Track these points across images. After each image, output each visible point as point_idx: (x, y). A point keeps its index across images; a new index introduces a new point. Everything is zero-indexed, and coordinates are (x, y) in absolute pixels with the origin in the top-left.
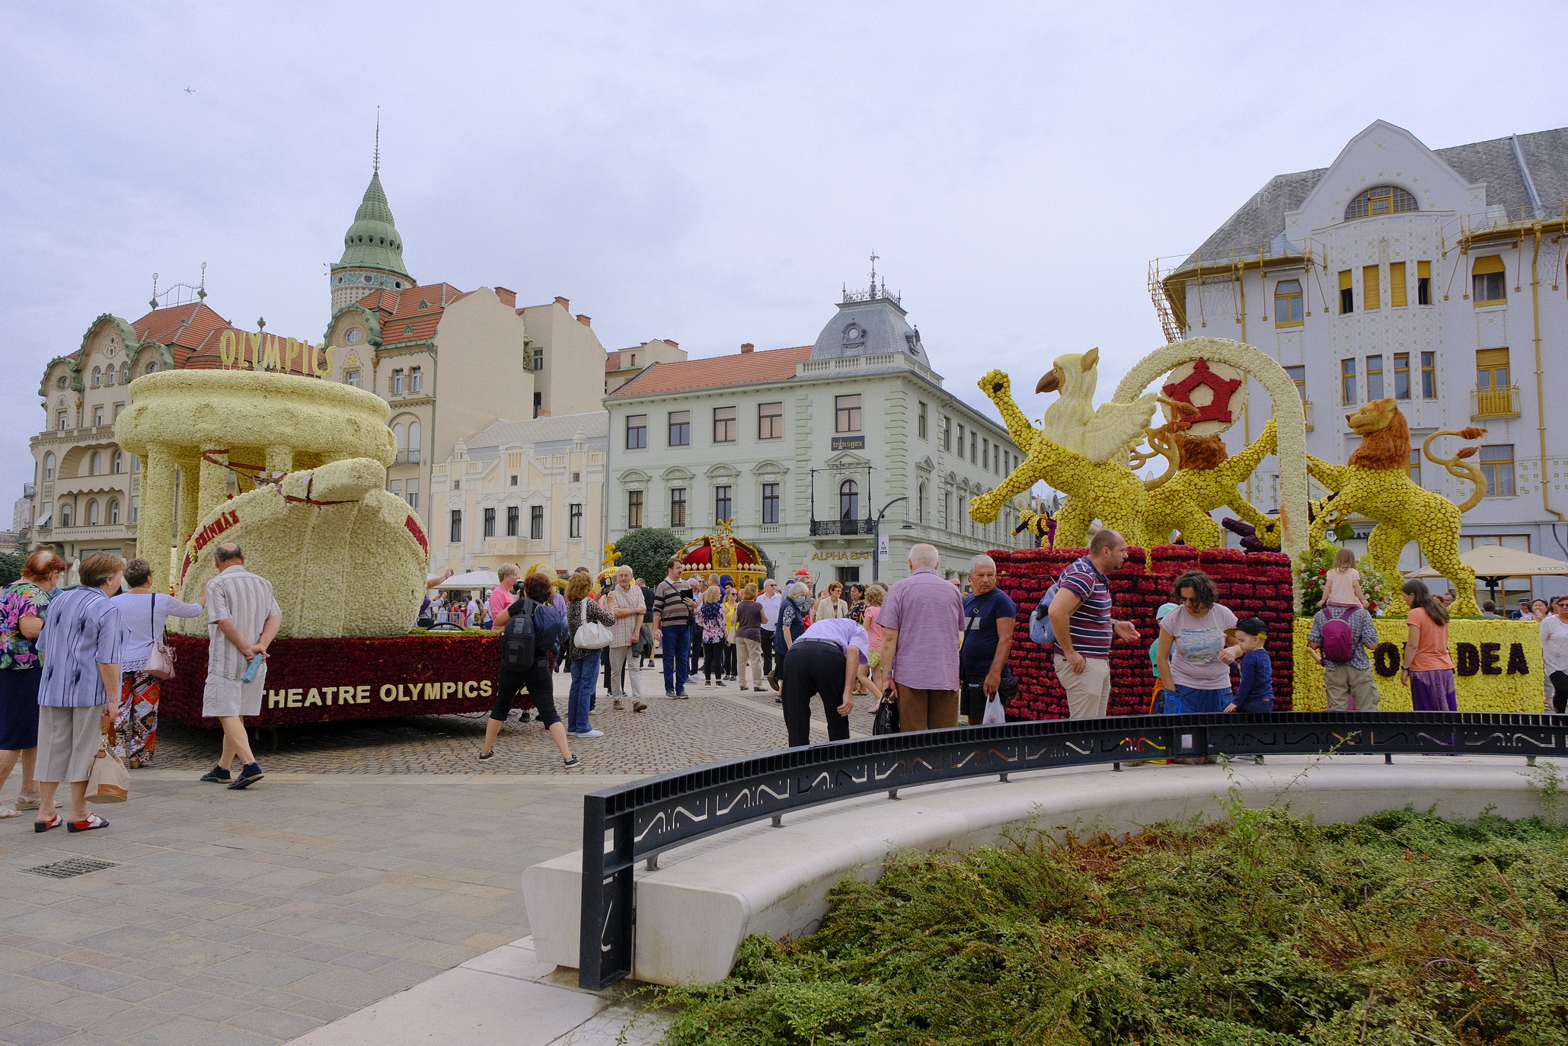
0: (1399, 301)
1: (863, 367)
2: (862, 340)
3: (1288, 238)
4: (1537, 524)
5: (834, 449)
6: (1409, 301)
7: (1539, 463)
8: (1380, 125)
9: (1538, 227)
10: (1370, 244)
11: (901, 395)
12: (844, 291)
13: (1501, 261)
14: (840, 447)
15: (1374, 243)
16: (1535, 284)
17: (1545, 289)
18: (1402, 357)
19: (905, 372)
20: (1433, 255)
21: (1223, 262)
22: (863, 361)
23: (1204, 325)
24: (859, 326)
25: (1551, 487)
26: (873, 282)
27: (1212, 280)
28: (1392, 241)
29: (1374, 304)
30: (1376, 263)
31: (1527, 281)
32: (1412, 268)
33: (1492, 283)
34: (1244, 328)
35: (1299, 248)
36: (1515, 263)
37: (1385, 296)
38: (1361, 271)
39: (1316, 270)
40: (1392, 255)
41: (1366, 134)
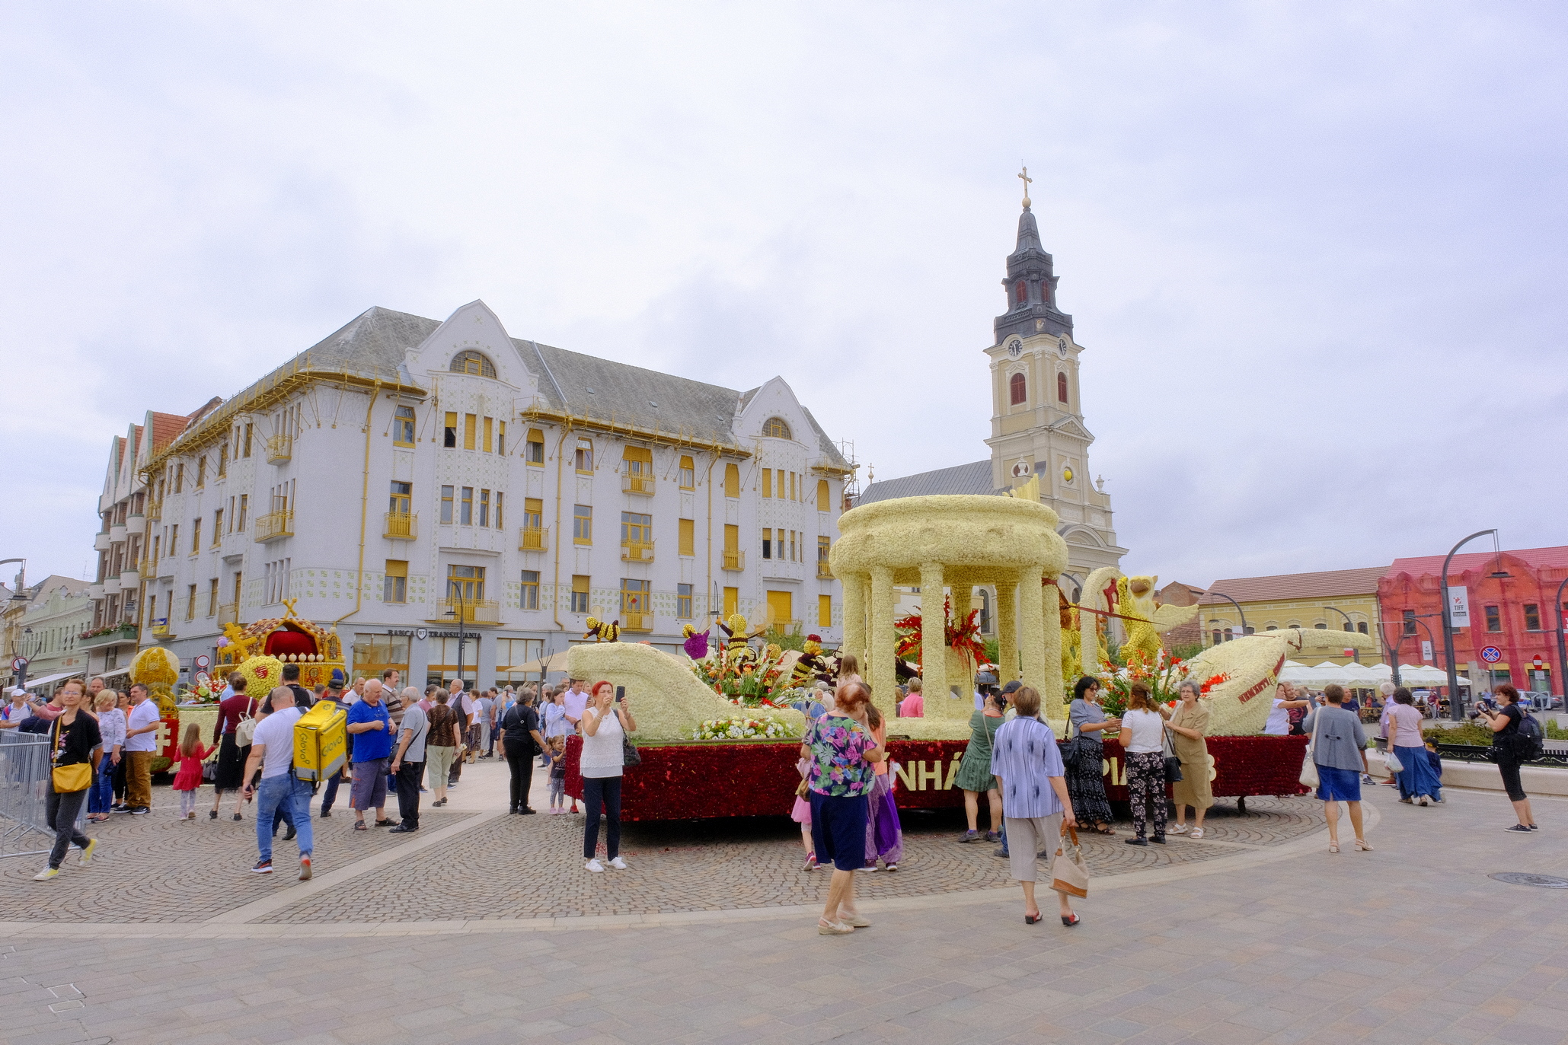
0: (488, 449)
3: (410, 371)
4: (550, 632)
6: (493, 451)
7: (554, 587)
8: (479, 304)
9: (569, 419)
10: (472, 396)
13: (542, 435)
15: (475, 397)
16: (560, 458)
17: (565, 463)
18: (485, 493)
20: (507, 419)
21: (362, 375)
23: (334, 426)
25: (559, 604)
27: (356, 389)
28: (486, 399)
29: (470, 445)
30: (475, 413)
31: (556, 454)
32: (496, 424)
33: (537, 448)
34: (368, 439)
35: (420, 383)
36: (551, 439)
37: (479, 442)
38: (464, 417)
39: (428, 403)
40: (486, 410)
41: (470, 307)
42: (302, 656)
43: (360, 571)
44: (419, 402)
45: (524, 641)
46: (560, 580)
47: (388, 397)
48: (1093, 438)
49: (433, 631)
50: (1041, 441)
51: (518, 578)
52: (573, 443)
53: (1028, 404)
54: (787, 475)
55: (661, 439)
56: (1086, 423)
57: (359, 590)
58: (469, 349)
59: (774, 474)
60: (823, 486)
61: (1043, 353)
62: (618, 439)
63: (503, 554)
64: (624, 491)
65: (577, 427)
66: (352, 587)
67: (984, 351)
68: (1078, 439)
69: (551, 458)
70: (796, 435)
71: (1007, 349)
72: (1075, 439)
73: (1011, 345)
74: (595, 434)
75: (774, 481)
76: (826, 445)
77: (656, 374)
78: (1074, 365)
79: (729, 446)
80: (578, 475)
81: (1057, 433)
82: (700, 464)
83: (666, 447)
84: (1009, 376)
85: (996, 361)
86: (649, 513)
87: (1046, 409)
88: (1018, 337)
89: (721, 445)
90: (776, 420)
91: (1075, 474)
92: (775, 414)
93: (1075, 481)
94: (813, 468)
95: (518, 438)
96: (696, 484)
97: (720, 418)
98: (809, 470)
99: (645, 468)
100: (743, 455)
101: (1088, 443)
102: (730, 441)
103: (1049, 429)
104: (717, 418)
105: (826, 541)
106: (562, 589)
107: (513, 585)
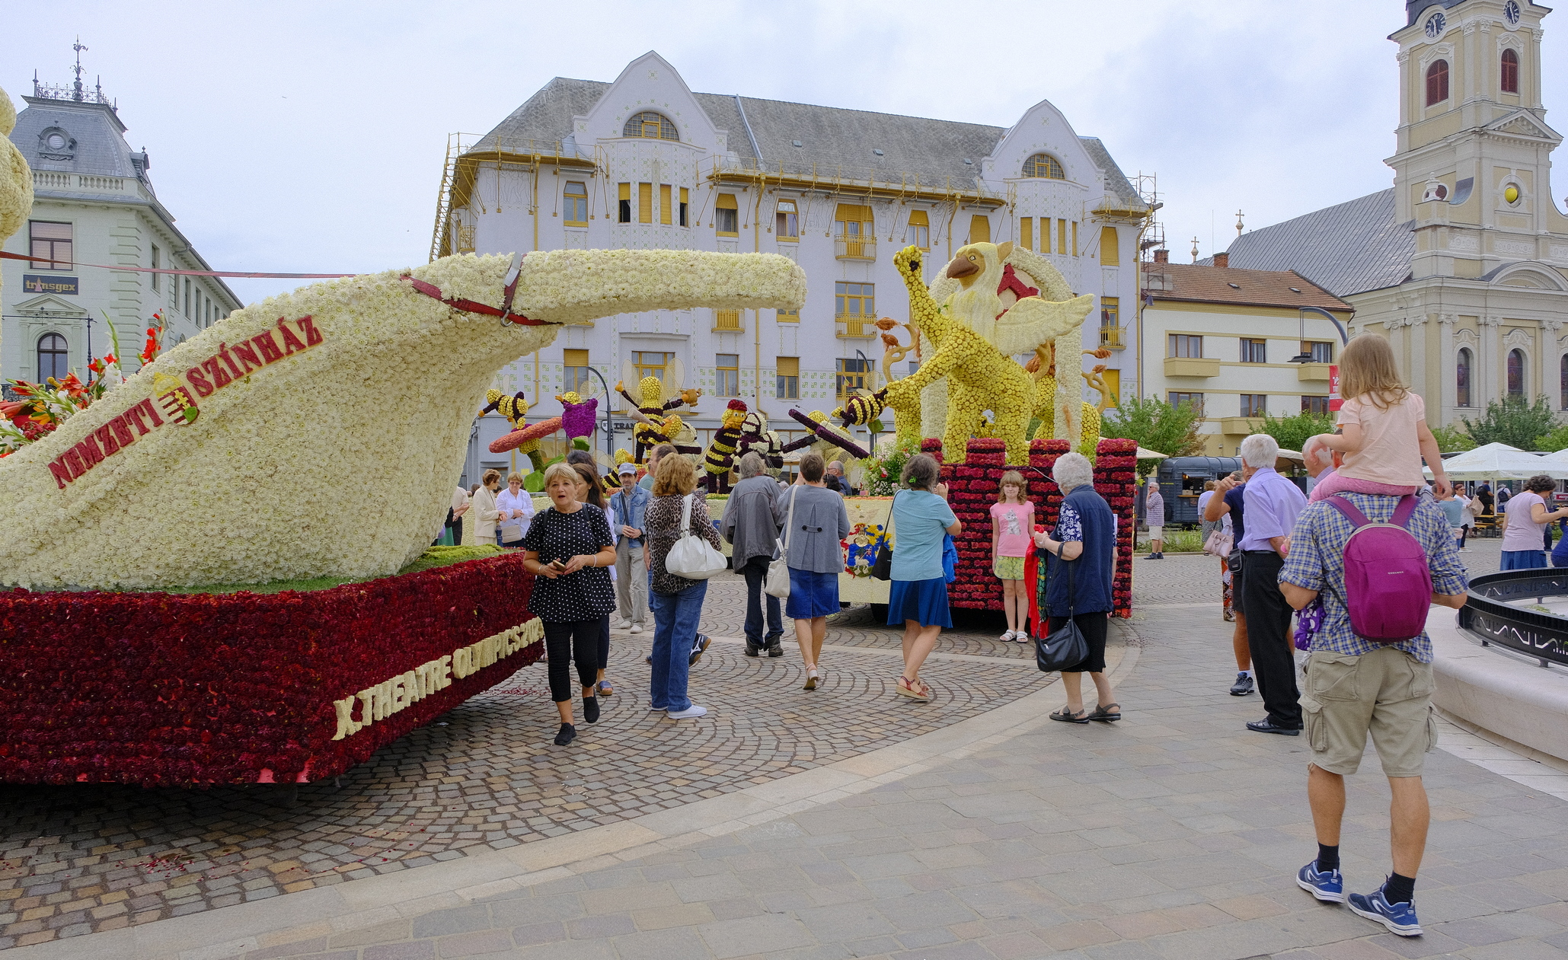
0: (666, 221)
1: (73, 187)
2: (70, 152)
3: (577, 141)
5: (26, 290)
6: (673, 222)
7: (755, 371)
8: (652, 56)
9: (763, 178)
10: (646, 163)
11: (135, 233)
12: (36, 81)
13: (734, 200)
14: (39, 288)
15: (649, 163)
16: (756, 224)
17: (763, 230)
19: (141, 204)
20: (690, 184)
21: (521, 151)
22: (74, 180)
23: (499, 211)
24: (66, 133)
25: (762, 391)
26: (78, 79)
28: (662, 164)
29: (646, 219)
31: (751, 220)
32: (675, 192)
33: (728, 217)
34: (536, 220)
35: (587, 153)
36: (745, 203)
37: (656, 213)
38: (637, 186)
39: (600, 176)
40: (662, 177)
41: (643, 61)
43: (537, 363)
46: (762, 363)
48: (1560, 138)
49: (619, 422)
50: (1468, 150)
51: (712, 362)
52: (771, 206)
53: (1450, 103)
54: (1054, 224)
55: (877, 191)
56: (1548, 120)
57: (537, 382)
59: (1036, 223)
60: (1110, 235)
61: (1478, 25)
62: (828, 196)
63: (692, 337)
64: (837, 258)
66: (529, 379)
67: (1389, 38)
68: (1532, 143)
69: (746, 226)
70: (1070, 173)
71: (1423, 27)
72: (1527, 142)
73: (1429, 22)
74: (799, 194)
75: (1036, 232)
76: (1118, 182)
77: (891, 117)
78: (1534, 37)
79: (972, 194)
80: (780, 243)
81: (1494, 136)
82: (936, 218)
83: (891, 202)
84: (1424, 67)
85: (1407, 48)
86: (870, 281)
87: (1477, 104)
88: (1439, 9)
89: (959, 193)
90: (1043, 156)
91: (1525, 191)
92: (1040, 148)
93: (1524, 201)
94: (1095, 213)
95: (703, 206)
96: (932, 243)
97: (968, 160)
98: (1089, 215)
99: (866, 228)
100: (993, 204)
101: (1551, 146)
102: (975, 187)
103: (1481, 132)
104: (964, 162)
105: (1113, 303)
106: (765, 373)
107: (707, 371)
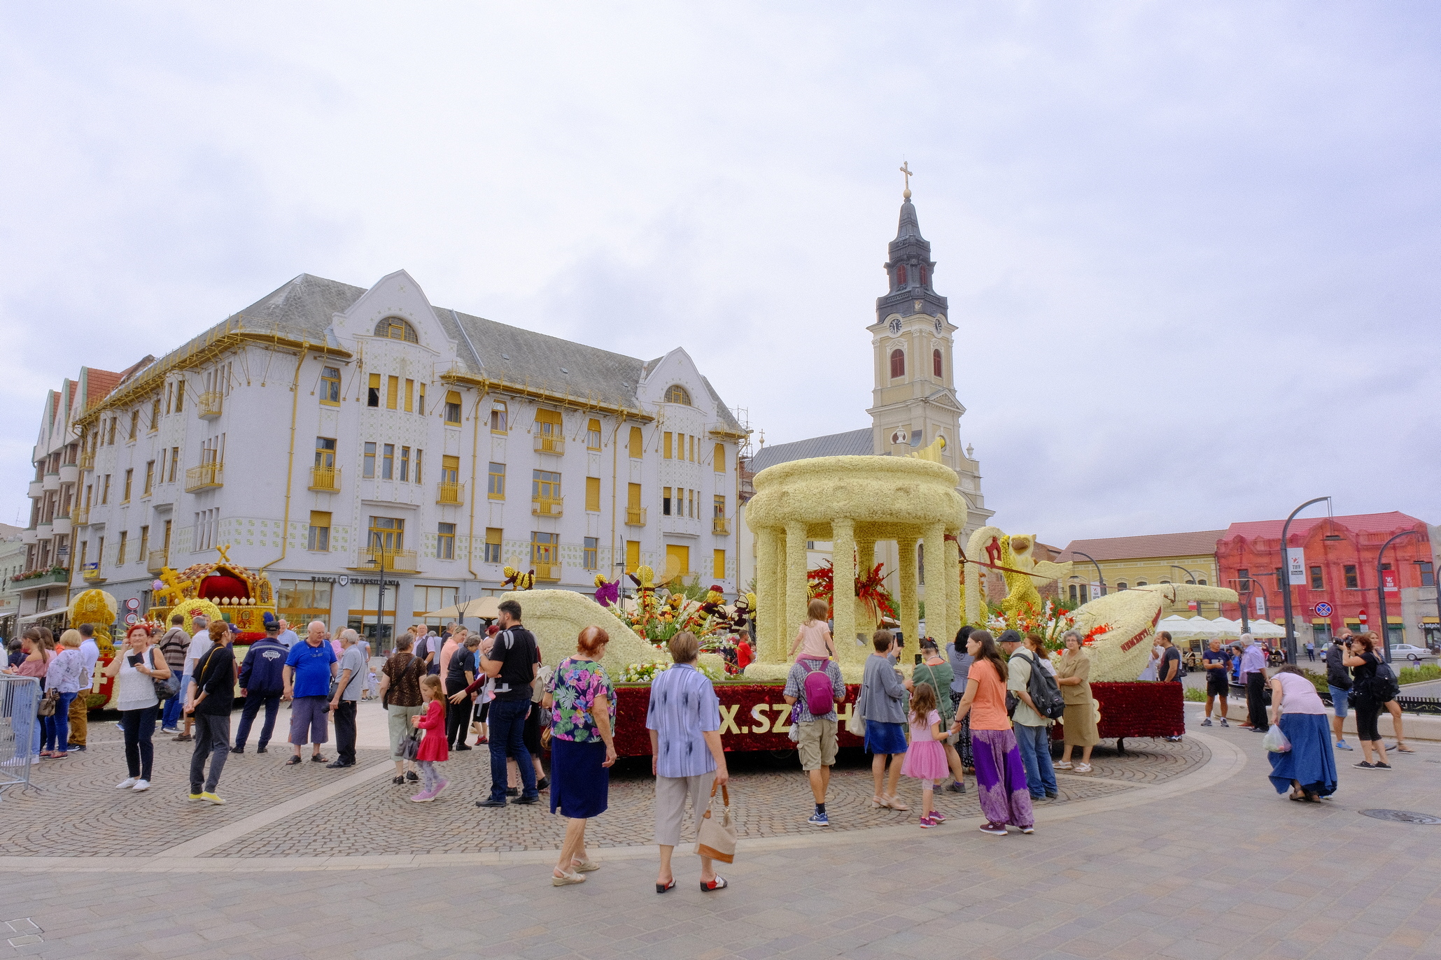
0: (409, 409)
3: (336, 334)
4: (465, 581)
6: (414, 410)
7: (468, 539)
8: (402, 273)
9: (487, 383)
10: (395, 360)
13: (460, 396)
15: (397, 360)
16: (476, 418)
17: (480, 424)
18: (406, 450)
20: (428, 382)
21: (291, 337)
23: (263, 385)
25: (473, 556)
27: (285, 350)
28: (408, 362)
29: (393, 405)
30: (397, 375)
31: (473, 415)
32: (417, 386)
33: (454, 410)
34: (295, 396)
35: (346, 346)
36: (468, 401)
37: (401, 402)
38: (387, 378)
39: (353, 365)
40: (408, 373)
41: (393, 277)
42: (235, 600)
43: (286, 521)
44: (344, 364)
45: (440, 589)
46: (474, 533)
47: (315, 358)
48: (965, 410)
49: (355, 578)
50: (918, 411)
51: (434, 530)
52: (489, 405)
53: (906, 378)
54: (687, 439)
55: (571, 403)
56: (958, 396)
57: (284, 538)
58: (392, 315)
59: (675, 437)
60: (720, 449)
61: (921, 331)
62: (531, 402)
63: (422, 507)
64: (535, 451)
65: (493, 390)
66: (278, 536)
67: (867, 328)
68: (951, 411)
69: (468, 419)
70: (696, 402)
71: (888, 327)
72: (948, 410)
73: (892, 323)
74: (509, 397)
75: (675, 444)
76: (723, 411)
77: (566, 342)
78: (949, 343)
79: (634, 411)
80: (494, 435)
81: (932, 404)
82: (607, 426)
83: (576, 410)
84: (889, 352)
85: (879, 337)
86: (559, 471)
87: (923, 382)
88: (898, 316)
89: (626, 410)
90: (677, 387)
91: (948, 442)
92: (676, 382)
93: (948, 448)
94: (711, 433)
95: (437, 400)
96: (603, 445)
97: (626, 384)
98: (707, 434)
99: (556, 429)
100: (647, 420)
101: (960, 414)
102: (634, 406)
103: (925, 401)
104: (622, 384)
105: (722, 500)
106: (476, 540)
107: (430, 536)
